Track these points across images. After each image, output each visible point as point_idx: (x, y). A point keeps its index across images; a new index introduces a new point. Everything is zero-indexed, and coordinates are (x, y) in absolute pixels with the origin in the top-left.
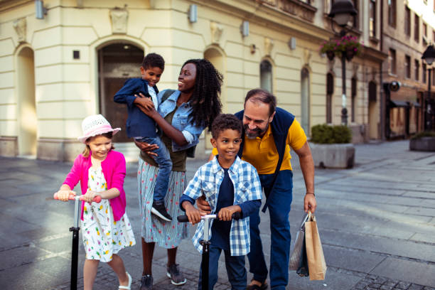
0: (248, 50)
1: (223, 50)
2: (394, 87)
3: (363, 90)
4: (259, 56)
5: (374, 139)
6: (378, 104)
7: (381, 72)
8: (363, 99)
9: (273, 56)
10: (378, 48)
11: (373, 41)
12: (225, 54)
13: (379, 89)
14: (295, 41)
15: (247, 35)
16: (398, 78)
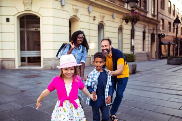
0: (92, 19)
1: (79, 19)
2: (163, 36)
3: (148, 37)
4: (97, 21)
5: (153, 58)
6: (155, 43)
7: (157, 29)
8: (148, 41)
9: (104, 22)
10: (156, 19)
11: (154, 15)
12: (80, 20)
13: (156, 36)
14: (115, 15)
15: (91, 12)
16: (165, 32)
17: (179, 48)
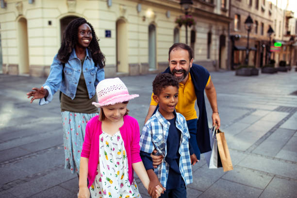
0: (141, 19)
1: (126, 20)
3: (216, 40)
4: (147, 23)
5: (223, 69)
6: (226, 48)
7: (229, 29)
8: (216, 45)
9: (156, 22)
10: (227, 15)
11: (224, 10)
12: (128, 22)
13: (227, 39)
14: (170, 13)
15: (140, 11)
16: (241, 32)
17: (264, 54)
